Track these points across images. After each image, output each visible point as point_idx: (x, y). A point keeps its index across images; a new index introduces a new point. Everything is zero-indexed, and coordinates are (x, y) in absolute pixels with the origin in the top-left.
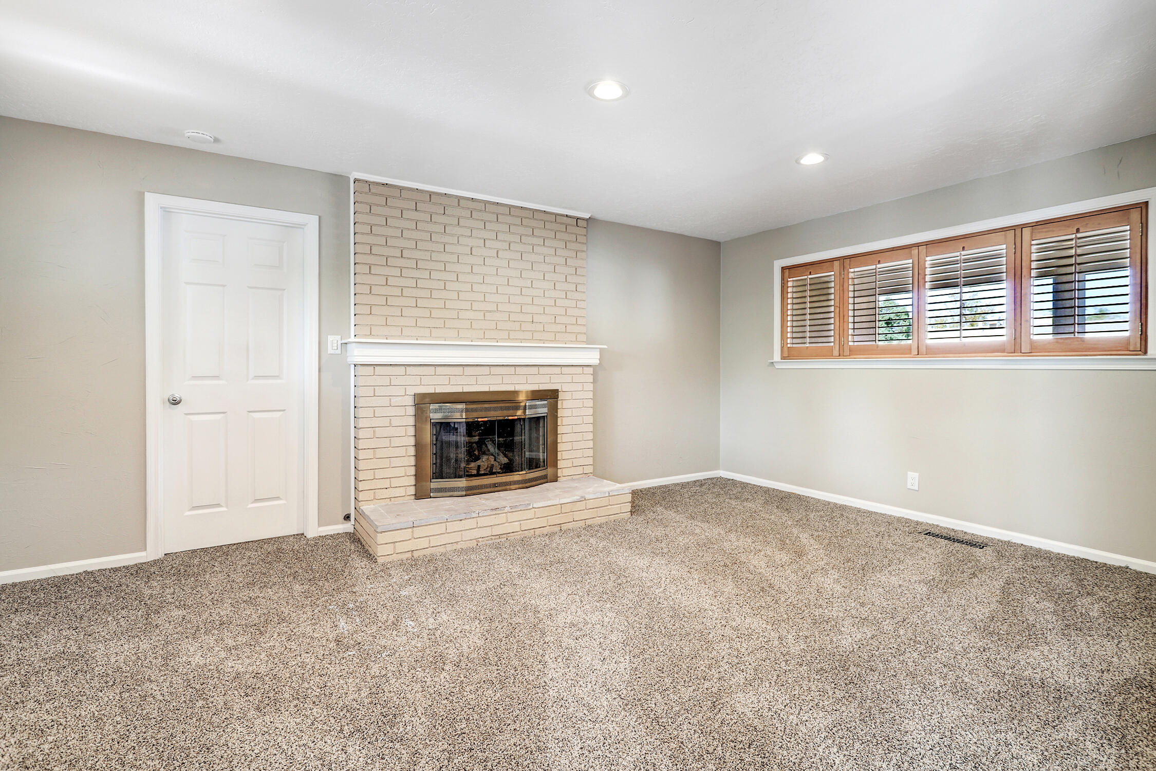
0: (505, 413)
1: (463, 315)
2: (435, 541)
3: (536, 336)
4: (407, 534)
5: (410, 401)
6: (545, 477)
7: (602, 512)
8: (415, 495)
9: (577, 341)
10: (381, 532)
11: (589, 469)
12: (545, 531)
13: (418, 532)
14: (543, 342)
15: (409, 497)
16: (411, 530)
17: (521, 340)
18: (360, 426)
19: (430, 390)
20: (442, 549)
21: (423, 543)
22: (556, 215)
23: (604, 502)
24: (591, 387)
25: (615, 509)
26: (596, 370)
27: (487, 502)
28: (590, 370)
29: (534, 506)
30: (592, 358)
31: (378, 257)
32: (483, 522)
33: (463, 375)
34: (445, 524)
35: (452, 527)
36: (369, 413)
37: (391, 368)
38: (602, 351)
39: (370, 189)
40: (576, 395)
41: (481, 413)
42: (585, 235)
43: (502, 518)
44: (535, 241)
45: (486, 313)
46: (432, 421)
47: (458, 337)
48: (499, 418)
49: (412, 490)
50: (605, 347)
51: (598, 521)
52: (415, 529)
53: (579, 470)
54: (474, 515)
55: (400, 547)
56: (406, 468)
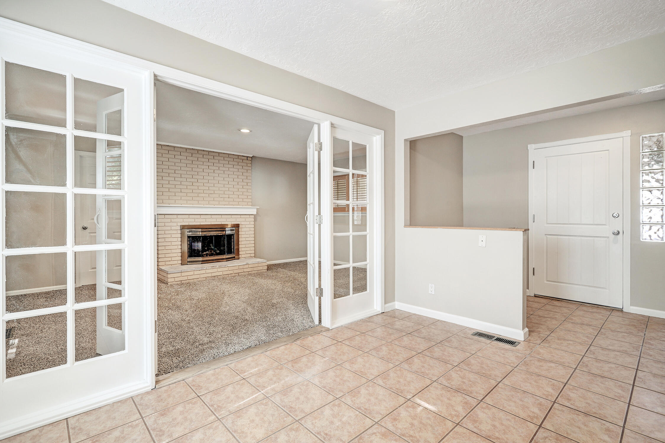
0: (217, 232)
1: (200, 195)
2: (189, 278)
3: (231, 203)
4: (179, 275)
5: (179, 228)
6: (234, 257)
7: (255, 269)
8: (181, 264)
9: (247, 205)
10: (169, 274)
11: (253, 255)
12: (232, 275)
13: (183, 274)
14: (233, 205)
15: (179, 265)
16: (180, 273)
17: (224, 205)
18: (159, 237)
19: (187, 224)
20: (192, 281)
21: (186, 278)
22: (238, 156)
23: (257, 265)
24: (253, 223)
25: (261, 268)
26: (255, 216)
27: (210, 265)
28: (253, 216)
29: (228, 266)
30: (254, 212)
31: (165, 173)
32: (208, 271)
33: (200, 218)
34: (193, 272)
35: (196, 273)
36: (163, 232)
37: (171, 215)
38: (257, 209)
39: (162, 147)
40: (247, 226)
41: (208, 233)
42: (250, 164)
43: (215, 270)
44: (229, 166)
45: (209, 195)
46: (188, 235)
47: (198, 204)
48: (215, 235)
49: (180, 262)
50: (259, 207)
51: (253, 272)
52: (182, 273)
53: (249, 255)
54: (205, 269)
55: (177, 279)
56: (178, 253)
